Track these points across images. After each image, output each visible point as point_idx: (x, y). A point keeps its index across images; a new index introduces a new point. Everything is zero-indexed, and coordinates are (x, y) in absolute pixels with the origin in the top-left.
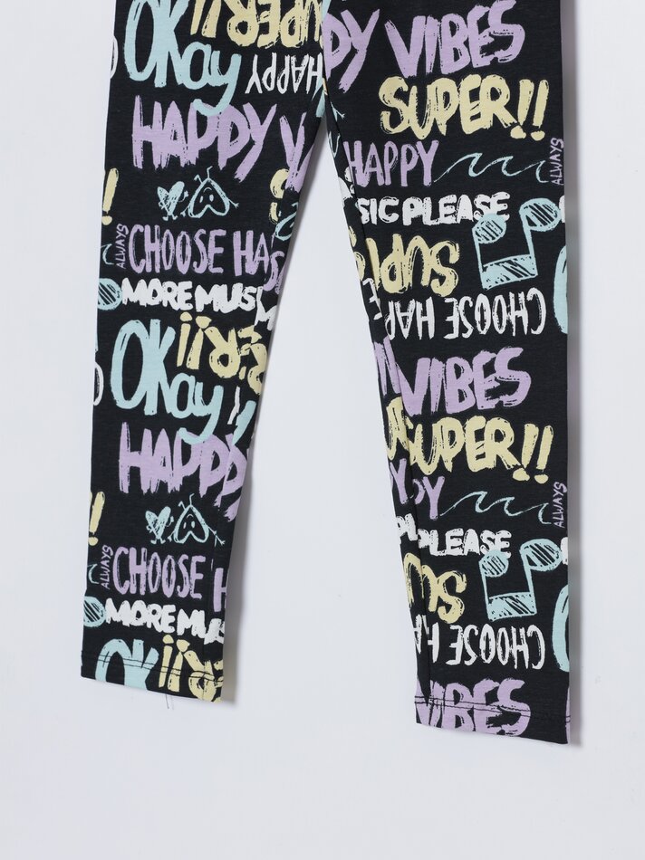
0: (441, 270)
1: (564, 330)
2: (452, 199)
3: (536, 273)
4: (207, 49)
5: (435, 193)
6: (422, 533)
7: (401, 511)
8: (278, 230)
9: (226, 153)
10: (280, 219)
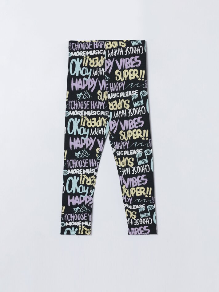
0: (131, 163)
1: (153, 171)
2: (132, 150)
3: (147, 162)
4: (83, 128)
5: (129, 150)
6: (129, 206)
7: (125, 203)
8: (98, 158)
9: (87, 146)
10: (98, 157)
